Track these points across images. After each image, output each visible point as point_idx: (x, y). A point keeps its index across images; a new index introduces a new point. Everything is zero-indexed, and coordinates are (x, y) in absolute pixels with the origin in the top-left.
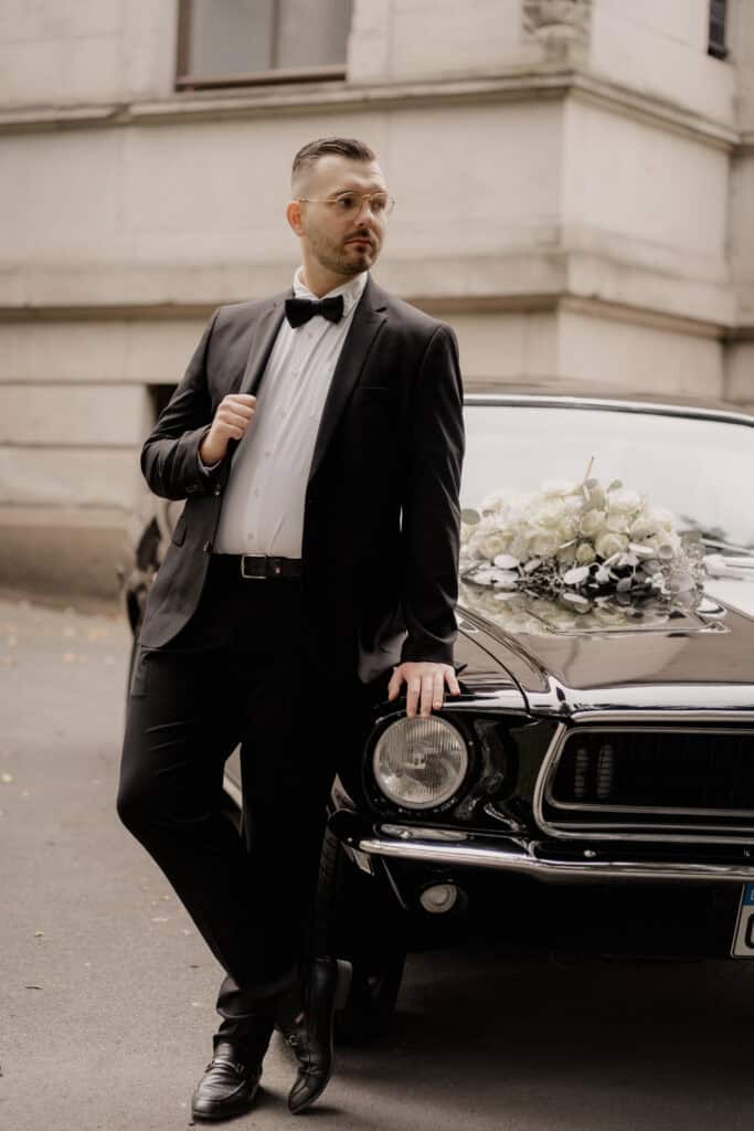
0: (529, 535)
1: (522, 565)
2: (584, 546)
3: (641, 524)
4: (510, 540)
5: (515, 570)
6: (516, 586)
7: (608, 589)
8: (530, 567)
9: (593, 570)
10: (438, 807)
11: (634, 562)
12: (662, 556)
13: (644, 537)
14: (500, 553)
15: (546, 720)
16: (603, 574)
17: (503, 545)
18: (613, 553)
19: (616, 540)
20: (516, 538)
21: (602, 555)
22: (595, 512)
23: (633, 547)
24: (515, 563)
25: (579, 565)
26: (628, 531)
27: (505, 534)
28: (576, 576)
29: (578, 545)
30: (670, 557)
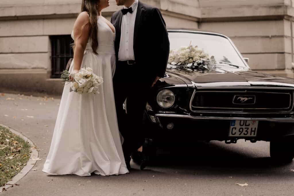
0: (179, 57)
1: (177, 64)
2: (191, 59)
3: (202, 54)
4: (174, 59)
5: (176, 65)
6: (176, 68)
7: (196, 68)
8: (179, 64)
9: (193, 64)
10: (171, 107)
11: (202, 62)
12: (208, 61)
13: (203, 57)
14: (172, 62)
15: (191, 89)
16: (195, 64)
17: (173, 60)
18: (197, 60)
19: (198, 58)
20: (176, 58)
21: (194, 61)
22: (192, 52)
23: (201, 59)
24: (176, 63)
25: (190, 63)
26: (200, 56)
27: (173, 57)
28: (190, 65)
29: (189, 59)
30: (209, 61)
